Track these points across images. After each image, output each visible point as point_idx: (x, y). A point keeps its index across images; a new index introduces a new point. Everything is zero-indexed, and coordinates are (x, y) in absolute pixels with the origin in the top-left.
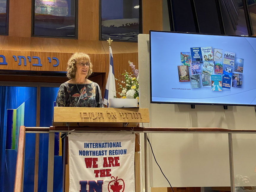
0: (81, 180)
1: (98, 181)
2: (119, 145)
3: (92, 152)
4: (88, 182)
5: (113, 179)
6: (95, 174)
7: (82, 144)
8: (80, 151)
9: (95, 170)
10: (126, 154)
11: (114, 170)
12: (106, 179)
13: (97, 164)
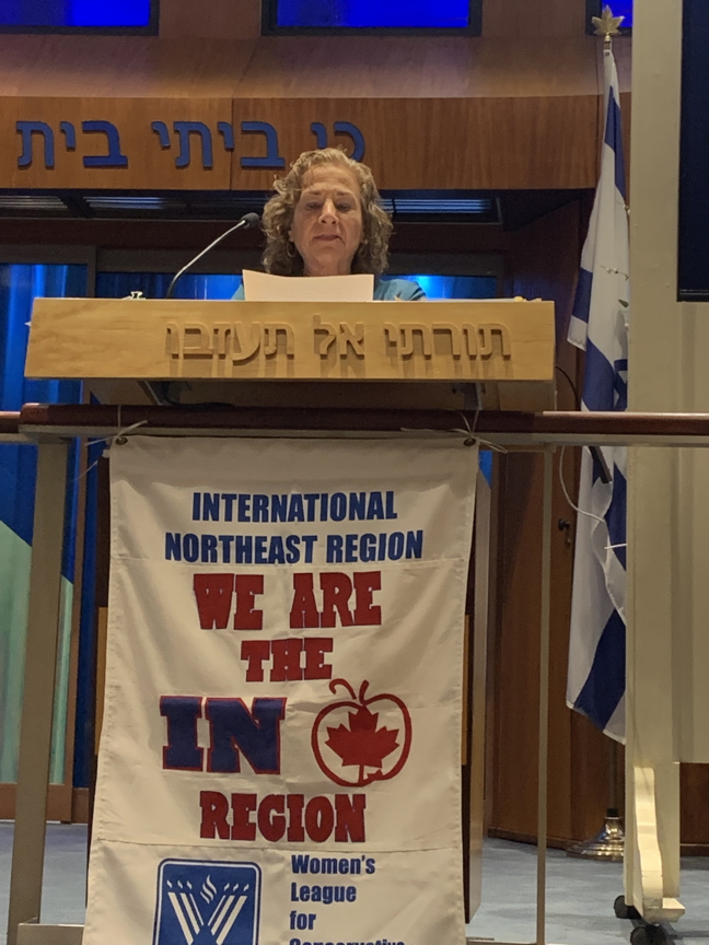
0: (170, 691)
1: (256, 701)
2: (380, 506)
3: (233, 544)
4: (203, 703)
5: (342, 693)
6: (246, 664)
7: (182, 499)
8: (169, 536)
9: (243, 642)
10: (418, 555)
11: (348, 647)
12: (304, 694)
13: (257, 606)
